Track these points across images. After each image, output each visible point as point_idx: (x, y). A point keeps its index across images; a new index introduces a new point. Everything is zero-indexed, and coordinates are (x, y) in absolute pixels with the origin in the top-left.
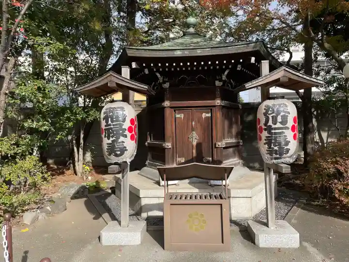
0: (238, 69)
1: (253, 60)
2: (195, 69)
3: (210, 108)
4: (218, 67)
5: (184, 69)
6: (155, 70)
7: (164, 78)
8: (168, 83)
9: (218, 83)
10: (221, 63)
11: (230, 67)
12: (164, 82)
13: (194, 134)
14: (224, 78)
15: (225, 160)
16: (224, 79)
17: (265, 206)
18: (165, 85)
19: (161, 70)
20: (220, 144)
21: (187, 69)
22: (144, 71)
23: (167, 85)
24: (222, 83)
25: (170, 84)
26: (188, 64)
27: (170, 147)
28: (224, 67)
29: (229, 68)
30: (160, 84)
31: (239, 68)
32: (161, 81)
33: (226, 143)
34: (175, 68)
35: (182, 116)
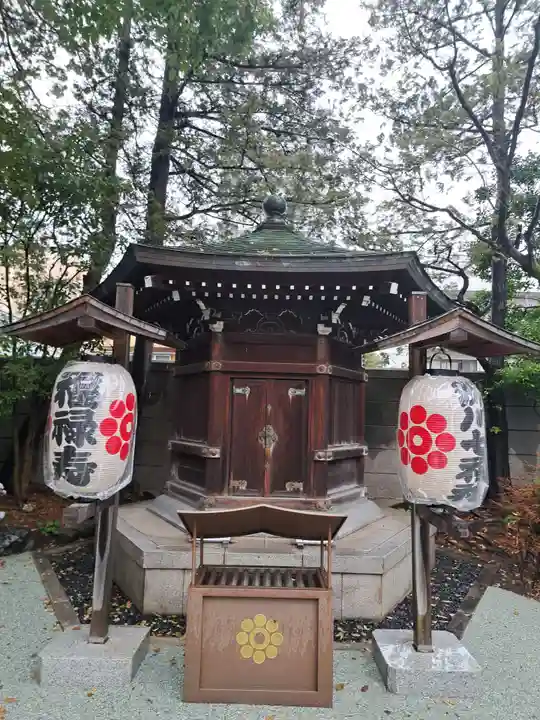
0: (364, 304)
1: (394, 288)
2: (276, 297)
3: (306, 379)
4: (323, 298)
5: (254, 297)
6: (194, 294)
7: (212, 313)
8: (222, 323)
9: (322, 329)
10: (330, 291)
11: (348, 298)
12: (213, 320)
13: (271, 431)
14: (335, 319)
15: (331, 488)
16: (334, 321)
17: (411, 590)
18: (215, 326)
19: (207, 294)
20: (321, 453)
21: (260, 297)
22: (171, 295)
23: (218, 327)
24: (330, 330)
25: (224, 325)
26: (264, 287)
27: (217, 456)
28: (335, 298)
29: (346, 301)
30: (206, 324)
31: (366, 301)
32: (207, 318)
33: (336, 454)
34: (236, 292)
35: (248, 391)
